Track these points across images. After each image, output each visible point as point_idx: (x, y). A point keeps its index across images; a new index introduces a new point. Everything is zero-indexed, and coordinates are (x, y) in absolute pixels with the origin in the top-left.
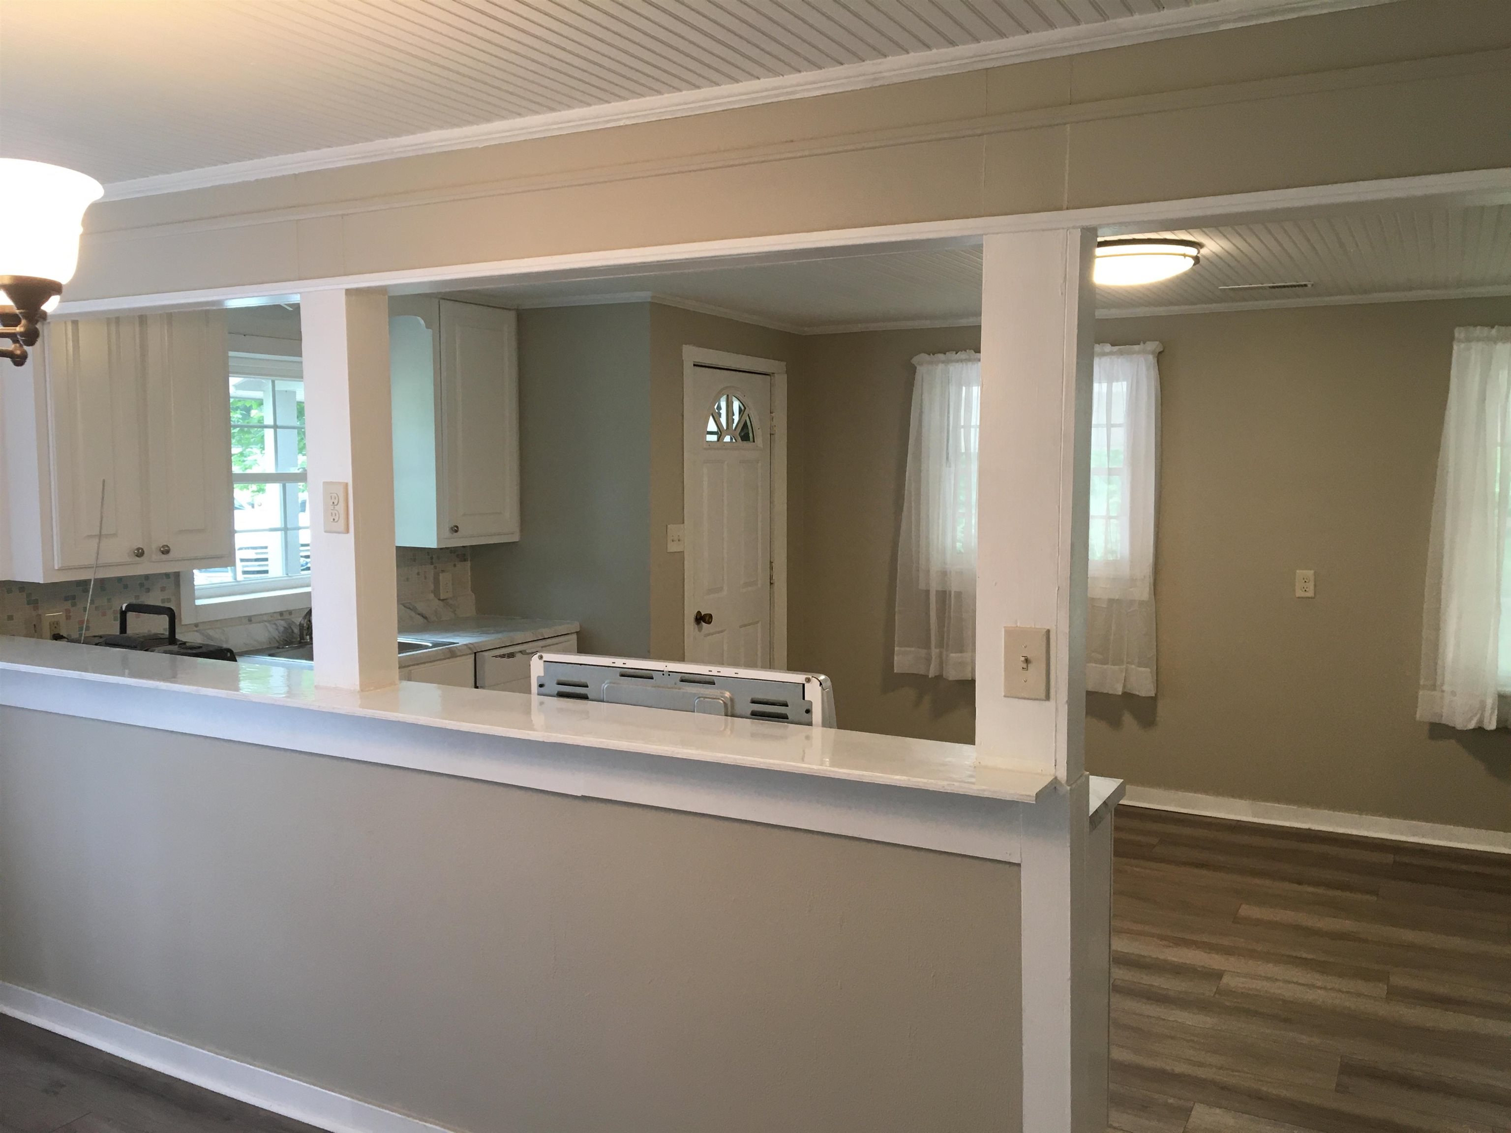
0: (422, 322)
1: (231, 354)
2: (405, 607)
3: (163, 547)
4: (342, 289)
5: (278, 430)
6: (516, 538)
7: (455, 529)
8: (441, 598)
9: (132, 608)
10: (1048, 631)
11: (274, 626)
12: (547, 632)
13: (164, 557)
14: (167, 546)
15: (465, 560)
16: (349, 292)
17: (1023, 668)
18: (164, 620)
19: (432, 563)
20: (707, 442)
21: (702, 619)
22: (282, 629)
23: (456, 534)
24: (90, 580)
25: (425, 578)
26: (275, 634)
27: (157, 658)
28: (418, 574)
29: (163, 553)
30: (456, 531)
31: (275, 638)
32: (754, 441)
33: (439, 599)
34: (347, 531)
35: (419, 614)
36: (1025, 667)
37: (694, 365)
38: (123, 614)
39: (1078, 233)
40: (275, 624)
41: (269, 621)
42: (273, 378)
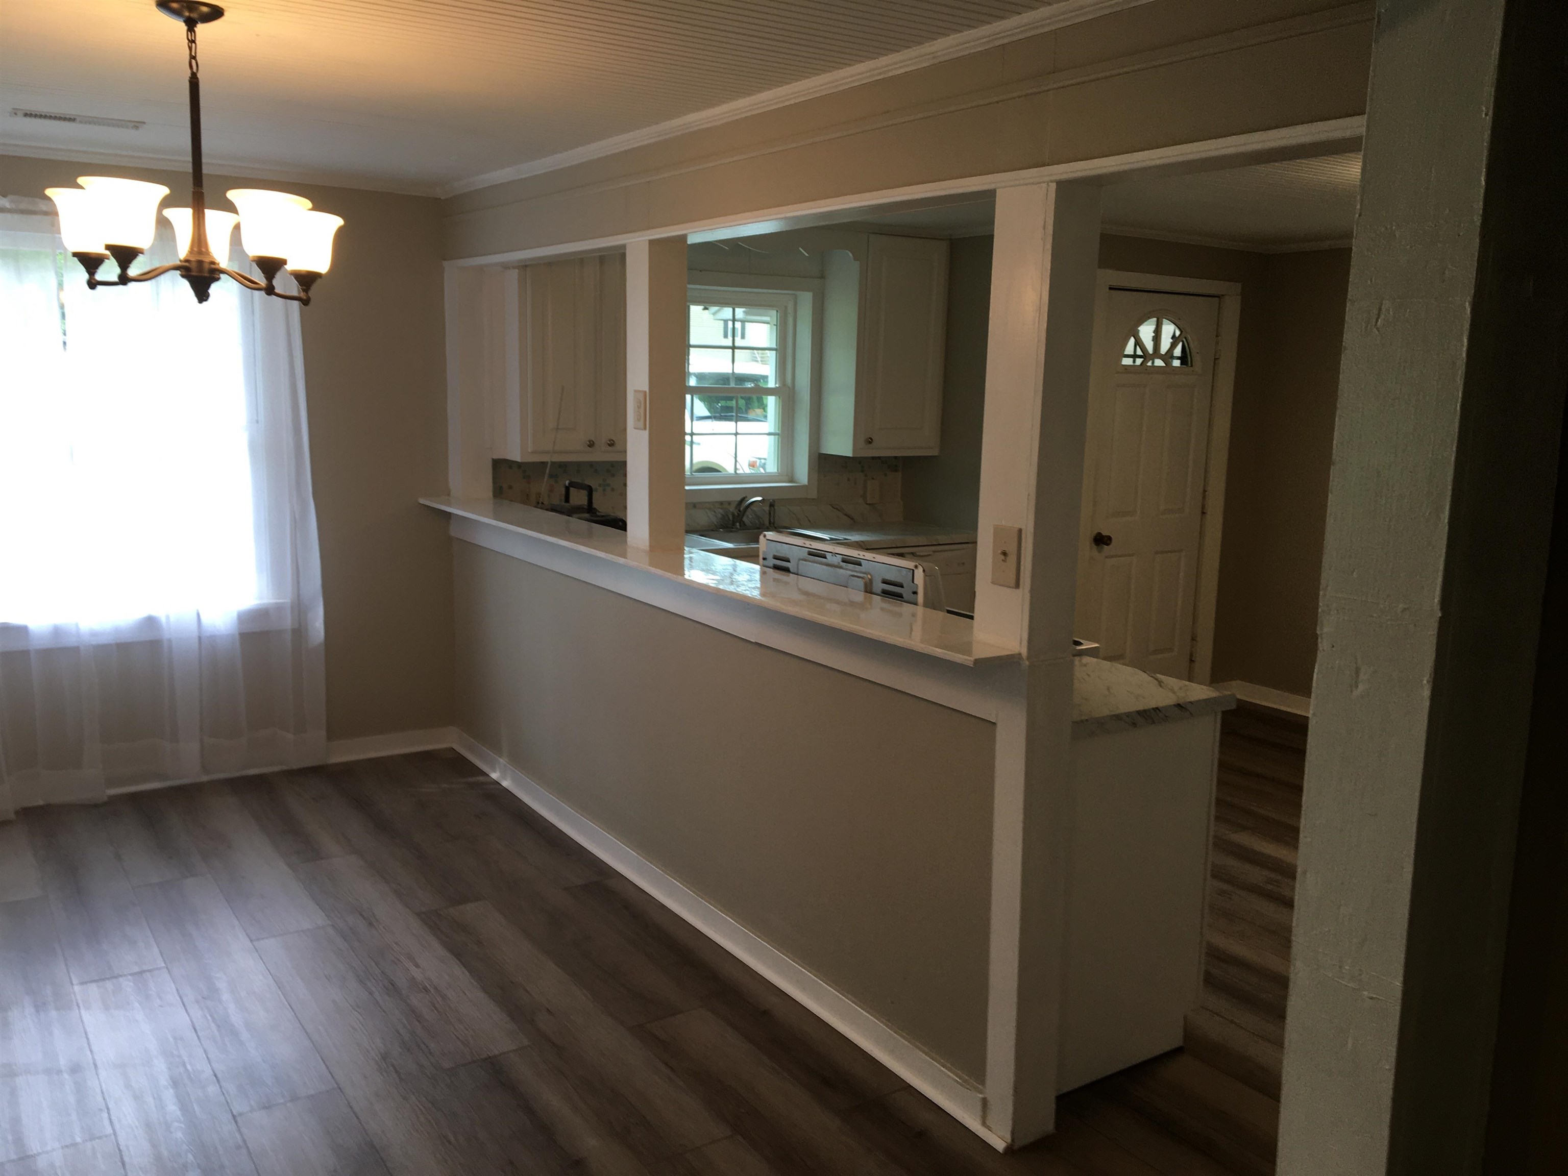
0: (851, 255)
1: (689, 286)
2: (833, 507)
3: (610, 440)
4: (647, 240)
5: (736, 350)
6: (935, 452)
7: (870, 441)
8: (868, 502)
9: (572, 484)
10: (1020, 531)
11: (713, 513)
12: (942, 539)
13: (610, 448)
14: (613, 441)
15: (896, 471)
16: (652, 242)
17: (1003, 560)
18: (584, 494)
19: (862, 471)
20: (1123, 365)
21: (1101, 540)
22: (720, 516)
23: (870, 445)
24: (547, 462)
25: (855, 484)
26: (714, 520)
27: (576, 523)
28: (849, 480)
29: (609, 445)
30: (870, 443)
31: (714, 523)
32: (1192, 366)
33: (867, 504)
34: (645, 429)
35: (846, 515)
36: (1004, 559)
37: (1110, 289)
38: (567, 489)
39: (1054, 185)
40: (715, 512)
41: (709, 509)
42: (734, 306)
